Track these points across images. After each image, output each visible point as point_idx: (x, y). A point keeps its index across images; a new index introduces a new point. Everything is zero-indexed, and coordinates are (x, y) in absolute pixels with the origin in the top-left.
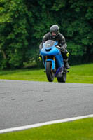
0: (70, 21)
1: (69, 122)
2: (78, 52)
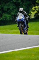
2: (9, 18)
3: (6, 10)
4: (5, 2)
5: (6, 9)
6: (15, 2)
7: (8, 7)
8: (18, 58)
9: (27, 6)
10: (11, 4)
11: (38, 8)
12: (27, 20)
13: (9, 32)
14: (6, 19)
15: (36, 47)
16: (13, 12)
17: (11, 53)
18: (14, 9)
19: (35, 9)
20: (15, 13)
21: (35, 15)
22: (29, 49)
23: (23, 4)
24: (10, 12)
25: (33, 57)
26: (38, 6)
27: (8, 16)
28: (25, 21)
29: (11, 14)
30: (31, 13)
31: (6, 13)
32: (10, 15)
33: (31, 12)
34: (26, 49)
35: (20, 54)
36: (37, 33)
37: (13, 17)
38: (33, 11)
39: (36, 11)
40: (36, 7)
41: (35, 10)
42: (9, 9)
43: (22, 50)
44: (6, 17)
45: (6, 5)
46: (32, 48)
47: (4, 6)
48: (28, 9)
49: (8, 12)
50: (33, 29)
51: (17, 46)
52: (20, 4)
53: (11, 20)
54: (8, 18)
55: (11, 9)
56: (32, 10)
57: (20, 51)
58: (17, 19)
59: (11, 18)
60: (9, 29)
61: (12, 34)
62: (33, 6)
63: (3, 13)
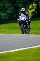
2: (5, 17)
7: (4, 5)
8: (14, 60)
9: (24, 4)
10: (7, 2)
11: (36, 6)
13: (4, 32)
14: (2, 18)
15: (34, 48)
16: (9, 10)
17: (7, 54)
18: (10, 7)
19: (32, 7)
20: (11, 11)
23: (19, 1)
24: (5, 10)
25: (31, 59)
26: (35, 4)
27: (4, 14)
29: (6, 12)
31: (1, 11)
32: (5, 14)
33: (29, 10)
34: (23, 50)
36: (35, 33)
37: (9, 16)
39: (34, 9)
40: (33, 5)
41: (32, 8)
42: (4, 7)
43: (19, 51)
44: (1, 16)
45: (1, 3)
49: (4, 10)
51: (13, 47)
52: (17, 1)
53: (7, 18)
54: (3, 16)
55: (6, 7)
56: (29, 8)
57: (17, 51)
58: (19, 20)
59: (7, 17)
60: (4, 28)
61: (8, 33)
62: (30, 4)
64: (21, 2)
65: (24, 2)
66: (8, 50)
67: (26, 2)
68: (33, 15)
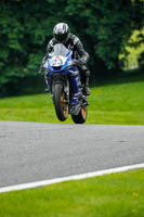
0: (38, 19)
1: (37, 188)
3: (41, 43)
4: (38, 15)
5: (41, 39)
6: (70, 14)
7: (48, 34)
9: (113, 29)
12: (84, 68)
19: (140, 39)
21: (139, 60)
22: (123, 172)
23: (98, 20)
25: (136, 202)
28: (76, 72)
30: (127, 53)
33: (128, 49)
34: (112, 174)
35: (91, 190)
38: (135, 45)
40: (143, 32)
41: (140, 42)
43: (97, 177)
45: (40, 26)
46: (130, 170)
47: (33, 29)
48: (115, 39)
50: (135, 105)
51: (80, 165)
52: (90, 21)
56: (130, 41)
58: (46, 65)
62: (134, 29)
63: (30, 52)
64: (103, 21)
65: (112, 21)
66: (63, 176)
67: (119, 22)
68: (142, 62)
